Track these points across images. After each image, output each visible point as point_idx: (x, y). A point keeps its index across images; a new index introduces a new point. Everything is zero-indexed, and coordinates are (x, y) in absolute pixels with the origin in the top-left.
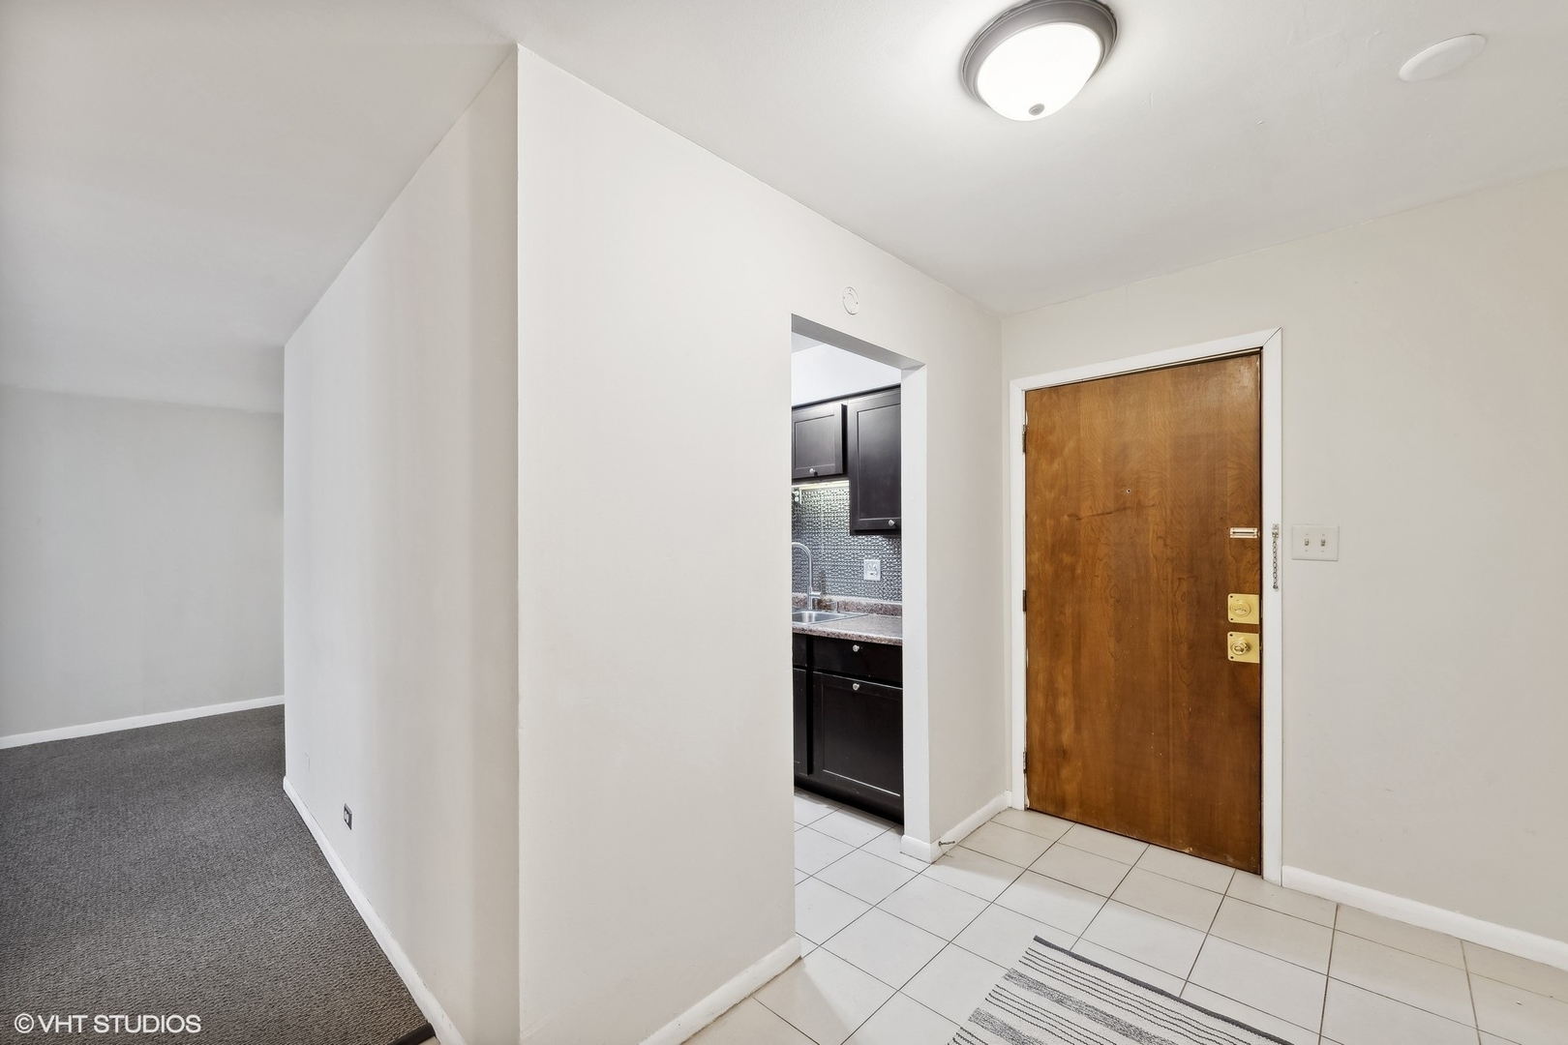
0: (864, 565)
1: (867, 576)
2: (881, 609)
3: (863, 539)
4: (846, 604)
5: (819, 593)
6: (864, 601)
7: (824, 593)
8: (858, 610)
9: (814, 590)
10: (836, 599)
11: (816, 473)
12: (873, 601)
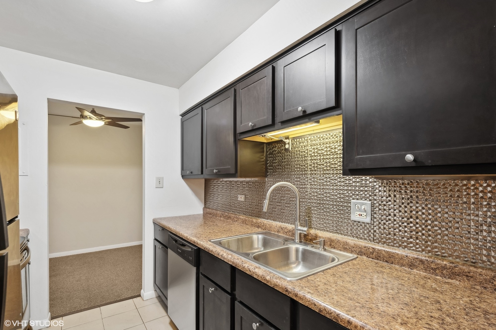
0: (352, 205)
1: (355, 216)
2: (372, 253)
3: (352, 179)
4: (331, 241)
5: (305, 229)
6: (351, 241)
7: (310, 227)
8: (345, 249)
9: (301, 226)
10: (323, 235)
11: (304, 112)
12: (362, 243)
